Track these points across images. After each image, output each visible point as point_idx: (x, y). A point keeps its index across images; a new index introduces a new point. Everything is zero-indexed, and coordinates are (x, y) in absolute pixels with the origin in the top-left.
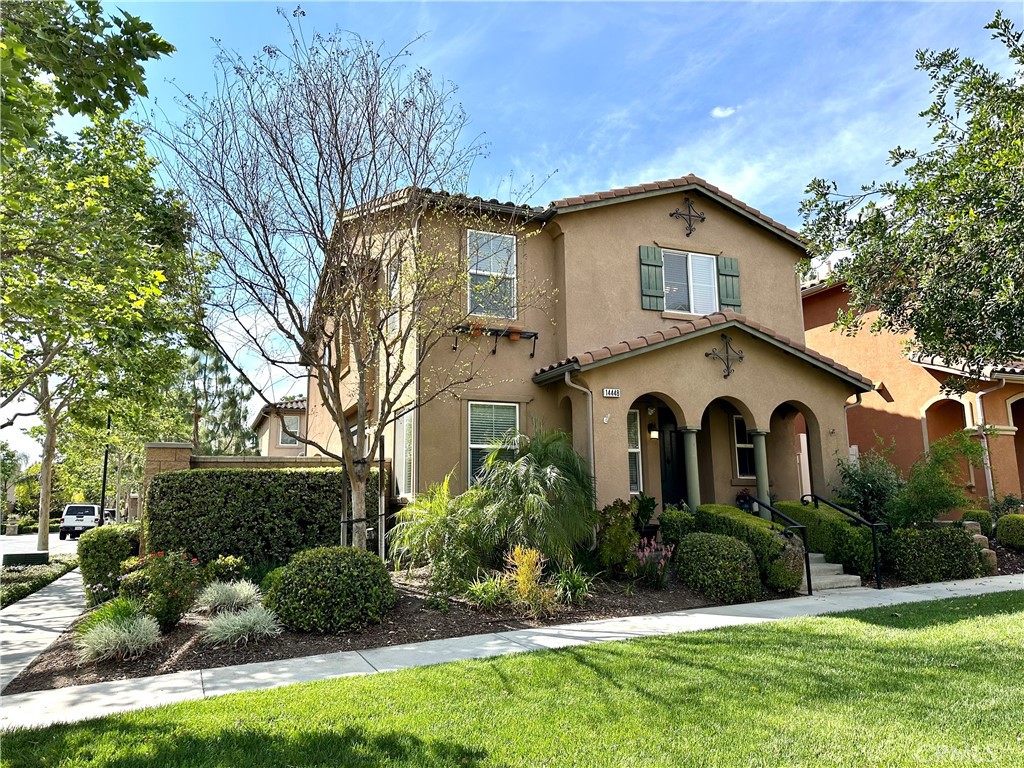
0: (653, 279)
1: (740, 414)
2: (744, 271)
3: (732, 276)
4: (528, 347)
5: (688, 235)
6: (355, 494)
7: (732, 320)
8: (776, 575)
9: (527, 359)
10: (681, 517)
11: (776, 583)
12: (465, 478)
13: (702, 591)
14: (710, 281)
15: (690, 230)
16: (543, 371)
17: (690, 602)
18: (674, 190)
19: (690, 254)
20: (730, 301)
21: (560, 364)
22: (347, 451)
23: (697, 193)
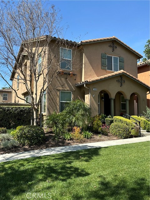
0: (104, 62)
1: (123, 95)
2: (125, 61)
3: (122, 62)
4: (74, 77)
5: (113, 51)
6: (35, 113)
7: (123, 73)
8: (133, 132)
9: (74, 80)
10: (110, 119)
11: (133, 134)
12: (59, 109)
13: (116, 136)
14: (117, 63)
15: (113, 50)
16: (78, 84)
17: (114, 138)
18: (110, 40)
19: (113, 56)
20: (121, 68)
21: (83, 82)
22: (33, 102)
23: (115, 41)
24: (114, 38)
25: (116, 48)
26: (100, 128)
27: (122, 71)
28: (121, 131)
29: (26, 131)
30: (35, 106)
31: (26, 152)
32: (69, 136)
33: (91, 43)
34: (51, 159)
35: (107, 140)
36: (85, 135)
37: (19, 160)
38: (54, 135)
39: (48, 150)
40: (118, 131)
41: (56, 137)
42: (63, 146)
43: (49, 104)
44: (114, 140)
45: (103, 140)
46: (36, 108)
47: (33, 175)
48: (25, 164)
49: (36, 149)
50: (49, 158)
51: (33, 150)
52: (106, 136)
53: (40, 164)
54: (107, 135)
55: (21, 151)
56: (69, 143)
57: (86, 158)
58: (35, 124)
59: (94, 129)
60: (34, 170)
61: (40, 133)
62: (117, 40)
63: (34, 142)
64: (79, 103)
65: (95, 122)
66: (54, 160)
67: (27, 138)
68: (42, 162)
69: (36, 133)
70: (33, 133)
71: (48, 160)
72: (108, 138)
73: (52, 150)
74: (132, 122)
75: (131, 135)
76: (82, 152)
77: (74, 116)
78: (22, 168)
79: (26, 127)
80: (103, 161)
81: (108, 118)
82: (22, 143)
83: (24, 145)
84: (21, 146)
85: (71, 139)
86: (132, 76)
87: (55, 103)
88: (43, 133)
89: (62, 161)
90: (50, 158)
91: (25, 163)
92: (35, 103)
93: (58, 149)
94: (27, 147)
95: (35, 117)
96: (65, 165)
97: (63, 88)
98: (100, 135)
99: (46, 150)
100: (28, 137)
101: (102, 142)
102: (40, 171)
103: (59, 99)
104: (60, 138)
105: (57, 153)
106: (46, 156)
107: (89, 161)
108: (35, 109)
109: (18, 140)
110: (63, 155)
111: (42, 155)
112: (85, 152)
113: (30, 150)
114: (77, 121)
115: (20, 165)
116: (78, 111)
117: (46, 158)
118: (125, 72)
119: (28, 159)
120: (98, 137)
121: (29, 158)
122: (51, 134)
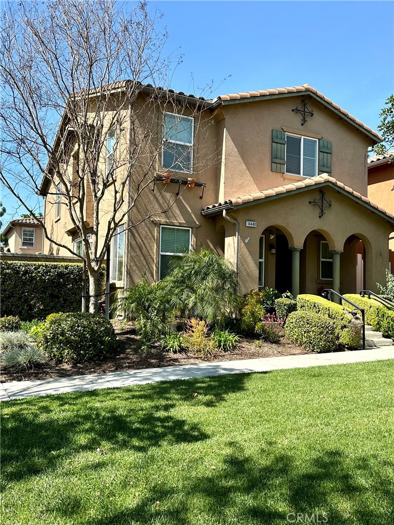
0: (279, 152)
1: (326, 241)
2: (335, 150)
3: (327, 153)
4: (199, 192)
5: (302, 125)
6: (91, 280)
7: (327, 182)
8: (345, 337)
9: (198, 199)
10: (288, 301)
11: (344, 342)
12: (157, 273)
13: (301, 345)
14: (314, 156)
15: (304, 122)
16: (208, 208)
17: (293, 351)
18: (296, 95)
19: (303, 137)
20: (325, 169)
21: (220, 205)
22: (87, 253)
23: (310, 97)
24: (307, 90)
25: (312, 115)
26: (259, 324)
27: (325, 176)
28: (313, 331)
29: (65, 326)
30: (93, 264)
31: (63, 379)
32: (176, 343)
33: (246, 101)
34: (119, 397)
35: (274, 355)
36: (220, 341)
37: (43, 397)
38: (138, 337)
39: (118, 375)
40: (305, 332)
41: (145, 345)
42: (159, 366)
43: (131, 258)
44: (294, 354)
45: (265, 355)
46: (96, 268)
47: (66, 434)
48: (52, 409)
49: (90, 373)
50: (115, 395)
51: (83, 374)
52: (274, 346)
53: (91, 409)
54: (277, 342)
55: (51, 377)
56: (176, 360)
57: (208, 397)
58: (92, 310)
59: (243, 326)
60: (72, 423)
61: (101, 332)
62: (315, 94)
63: (86, 354)
64: (206, 259)
65: (246, 307)
66: (127, 399)
67: (68, 342)
68: (98, 405)
69: (93, 332)
70: (84, 331)
71: (112, 400)
72: (280, 349)
73: (129, 375)
74: (345, 312)
75: (340, 344)
76: (203, 382)
77: (194, 292)
78: (43, 417)
79: (68, 316)
80: (249, 407)
81: (284, 300)
82: (55, 355)
83: (60, 362)
84: (53, 363)
85: (182, 350)
86: (350, 190)
87: (147, 258)
88: (110, 332)
89: (147, 404)
90: (120, 395)
91: (55, 406)
92: (92, 257)
93: (146, 372)
94: (66, 366)
95: (92, 292)
96: (152, 414)
97: (168, 218)
98: (257, 342)
99: (115, 376)
100: (71, 342)
101: (261, 359)
102: (88, 426)
103: (158, 247)
104: (155, 347)
105: (140, 383)
106: (109, 389)
107: (215, 406)
108: (92, 270)
109: (46, 347)
110: (153, 387)
111: (101, 387)
112: (210, 381)
113: (75, 375)
114: (199, 304)
115: (39, 409)
116: (203, 279)
117: (108, 394)
118: (333, 180)
119: (64, 396)
120: (251, 346)
121: (66, 394)
122: (133, 336)
